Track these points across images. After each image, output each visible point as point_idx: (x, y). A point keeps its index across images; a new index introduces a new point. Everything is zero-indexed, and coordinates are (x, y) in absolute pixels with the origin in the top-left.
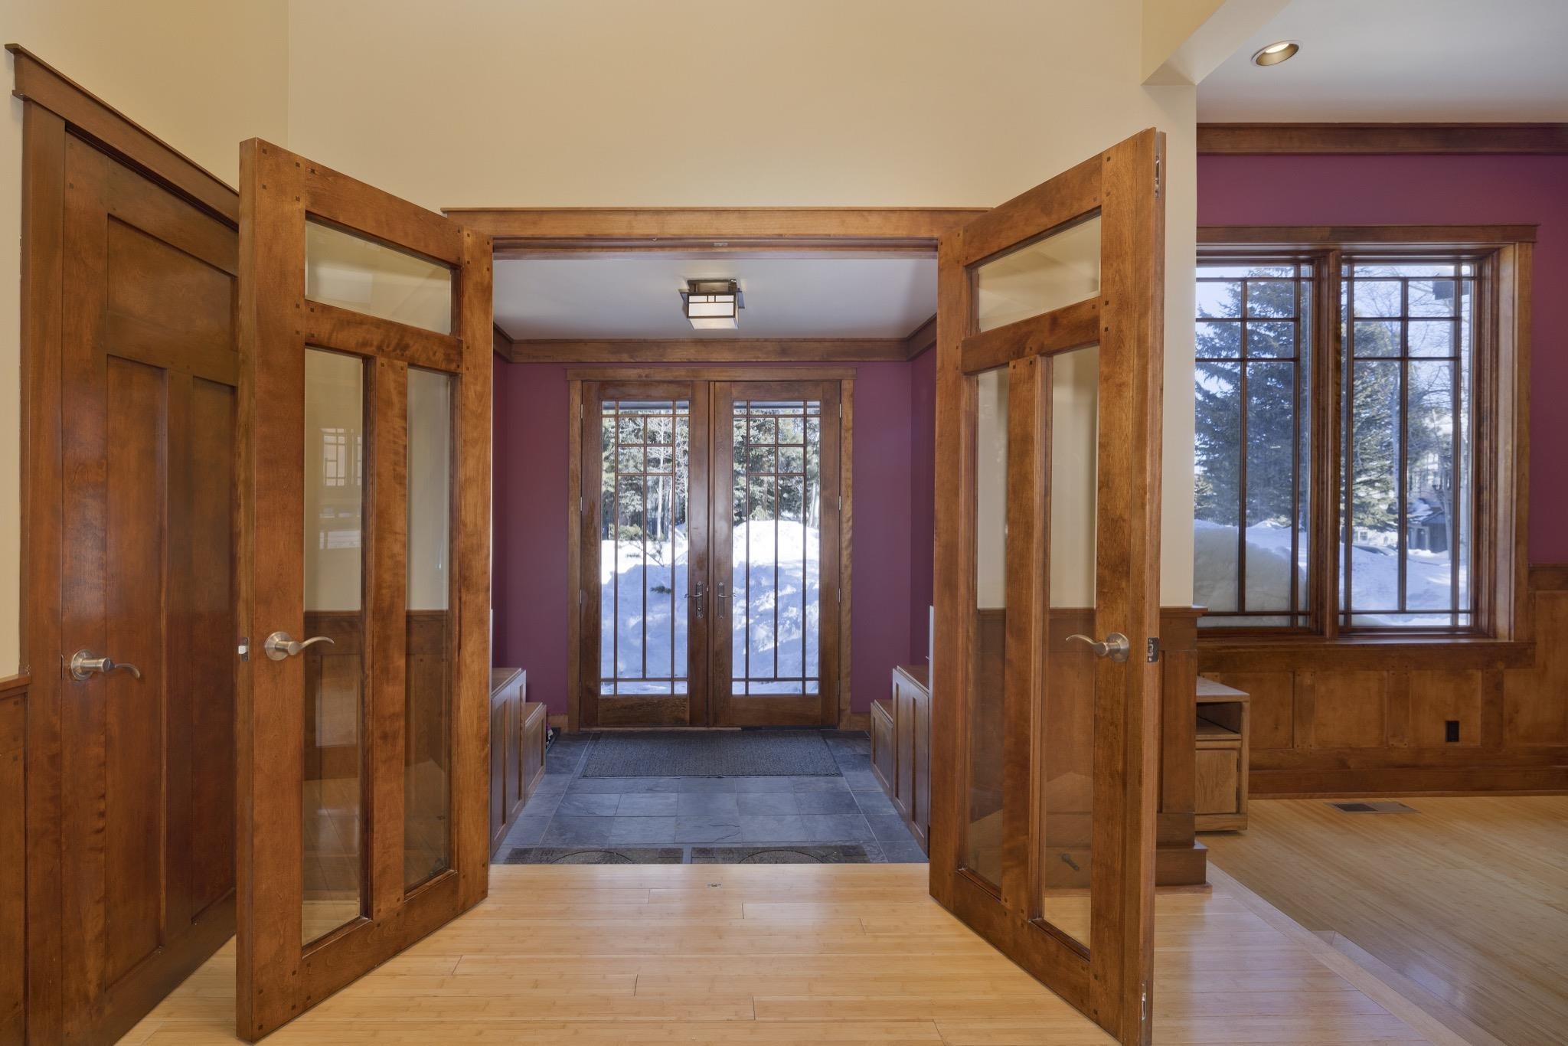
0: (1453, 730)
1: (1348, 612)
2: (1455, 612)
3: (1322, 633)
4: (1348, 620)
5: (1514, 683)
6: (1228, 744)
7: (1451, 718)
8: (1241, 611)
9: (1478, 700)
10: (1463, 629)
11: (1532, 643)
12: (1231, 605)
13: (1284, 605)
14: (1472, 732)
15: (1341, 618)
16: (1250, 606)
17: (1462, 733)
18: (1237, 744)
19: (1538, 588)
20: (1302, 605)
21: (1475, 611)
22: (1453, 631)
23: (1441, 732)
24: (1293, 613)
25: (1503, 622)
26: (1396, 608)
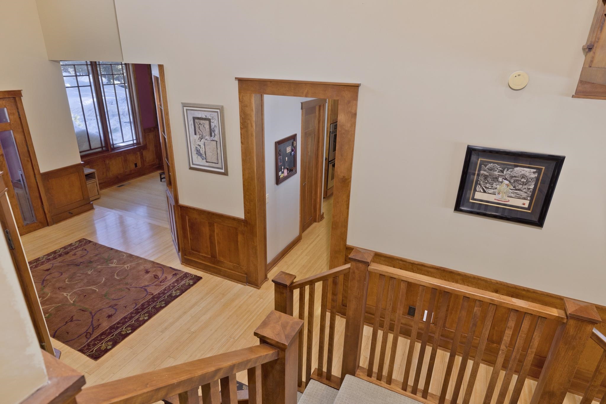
0: (136, 165)
1: (113, 145)
2: (133, 140)
3: (109, 151)
4: (113, 146)
5: (145, 153)
6: (94, 181)
7: (135, 163)
8: (91, 149)
9: (139, 158)
10: (135, 143)
11: (146, 145)
12: (88, 148)
13: (100, 146)
14: (139, 165)
15: (112, 146)
16: (92, 148)
17: (138, 165)
18: (95, 181)
19: (146, 133)
20: (103, 145)
21: (137, 139)
22: (133, 144)
23: (134, 166)
24: (102, 147)
25: (141, 140)
26: (122, 142)
